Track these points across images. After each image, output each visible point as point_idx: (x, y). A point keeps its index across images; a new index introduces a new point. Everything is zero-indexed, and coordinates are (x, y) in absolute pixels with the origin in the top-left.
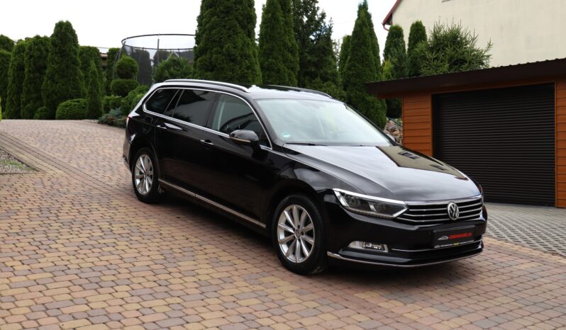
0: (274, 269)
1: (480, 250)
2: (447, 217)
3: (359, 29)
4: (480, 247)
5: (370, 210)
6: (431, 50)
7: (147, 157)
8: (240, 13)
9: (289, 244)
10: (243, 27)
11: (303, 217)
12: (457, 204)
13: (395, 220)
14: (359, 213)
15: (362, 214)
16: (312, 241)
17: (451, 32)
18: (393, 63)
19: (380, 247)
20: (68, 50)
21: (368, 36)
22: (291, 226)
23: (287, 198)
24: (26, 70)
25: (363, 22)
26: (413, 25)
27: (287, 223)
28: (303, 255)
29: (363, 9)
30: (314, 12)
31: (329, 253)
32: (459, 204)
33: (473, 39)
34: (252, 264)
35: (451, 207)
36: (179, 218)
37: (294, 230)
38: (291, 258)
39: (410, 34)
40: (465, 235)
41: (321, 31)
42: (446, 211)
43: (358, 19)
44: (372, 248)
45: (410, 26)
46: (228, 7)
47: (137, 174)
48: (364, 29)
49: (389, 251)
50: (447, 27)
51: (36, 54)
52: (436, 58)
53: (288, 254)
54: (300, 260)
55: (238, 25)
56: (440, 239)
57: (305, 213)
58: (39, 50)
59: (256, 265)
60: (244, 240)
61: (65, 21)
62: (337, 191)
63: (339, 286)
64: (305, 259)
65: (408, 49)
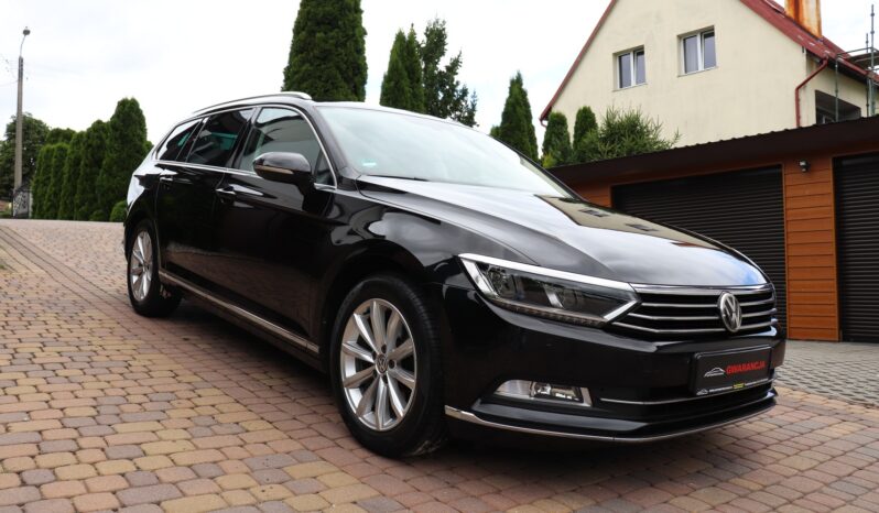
0: (331, 443)
1: (771, 402)
2: (719, 323)
3: (510, 109)
4: (770, 395)
5: (548, 304)
6: (604, 140)
7: (147, 236)
8: (342, 59)
9: (363, 387)
10: (347, 80)
11: (393, 324)
12: (736, 296)
13: (608, 328)
14: (521, 312)
15: (530, 314)
16: (410, 380)
17: (628, 118)
18: (554, 157)
19: (570, 394)
20: (131, 135)
21: (523, 118)
22: (367, 347)
23: (360, 285)
24: (82, 163)
25: (517, 100)
26: (580, 112)
27: (362, 342)
28: (391, 412)
29: (516, 84)
30: (453, 88)
31: (450, 411)
32: (740, 298)
33: (657, 128)
34: (285, 432)
35: (726, 303)
36: (186, 340)
37: (374, 355)
38: (367, 419)
39: (576, 123)
40: (753, 366)
41: (461, 111)
42: (716, 311)
43: (510, 97)
44: (552, 396)
45: (576, 112)
46: (325, 51)
47: (135, 267)
48: (518, 109)
49: (594, 404)
50: (622, 114)
51: (95, 142)
52: (610, 151)
53: (361, 409)
54: (386, 424)
55: (339, 76)
56: (708, 374)
57: (398, 316)
58: (100, 138)
59: (292, 434)
60: (288, 380)
61: (129, 98)
62: (470, 261)
63: (472, 488)
64: (397, 422)
65: (575, 142)
